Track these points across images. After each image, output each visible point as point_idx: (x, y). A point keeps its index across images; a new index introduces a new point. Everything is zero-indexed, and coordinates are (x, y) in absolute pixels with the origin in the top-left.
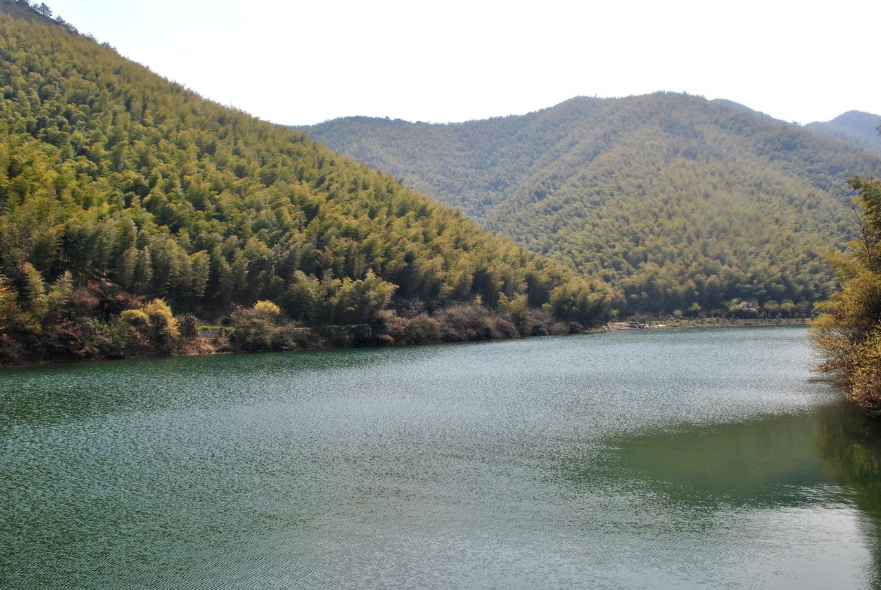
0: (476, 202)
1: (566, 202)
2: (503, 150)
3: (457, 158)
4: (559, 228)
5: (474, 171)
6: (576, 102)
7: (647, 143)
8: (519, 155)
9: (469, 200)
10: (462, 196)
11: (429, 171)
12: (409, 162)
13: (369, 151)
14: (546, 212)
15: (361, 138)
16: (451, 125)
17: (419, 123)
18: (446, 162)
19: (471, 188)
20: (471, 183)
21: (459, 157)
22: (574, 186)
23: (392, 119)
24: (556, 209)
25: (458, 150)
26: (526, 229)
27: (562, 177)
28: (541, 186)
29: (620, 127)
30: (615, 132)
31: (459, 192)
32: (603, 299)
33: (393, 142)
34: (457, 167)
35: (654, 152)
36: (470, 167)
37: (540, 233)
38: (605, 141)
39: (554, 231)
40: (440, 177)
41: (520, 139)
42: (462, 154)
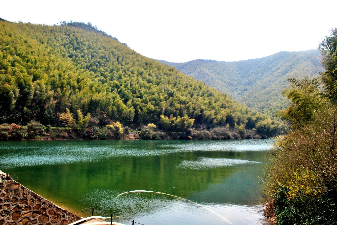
0: (241, 90)
1: (273, 90)
2: (252, 71)
3: (235, 74)
4: (269, 100)
5: (241, 78)
6: (280, 53)
7: (305, 69)
8: (258, 73)
9: (238, 89)
10: (236, 88)
11: (225, 79)
12: (217, 75)
13: (203, 71)
14: (265, 94)
15: (201, 67)
16: (234, 62)
17: (222, 61)
18: (231, 75)
19: (240, 85)
20: (240, 83)
21: (236, 73)
22: (276, 84)
23: (212, 60)
24: (269, 93)
25: (236, 71)
26: (257, 100)
27: (273, 81)
28: (265, 84)
29: (296, 62)
30: (294, 64)
31: (235, 86)
32: (277, 127)
33: (212, 68)
34: (235, 77)
35: (307, 72)
36: (240, 77)
37: (262, 102)
38: (290, 68)
39: (267, 101)
40: (228, 81)
41: (259, 67)
42: (237, 72)
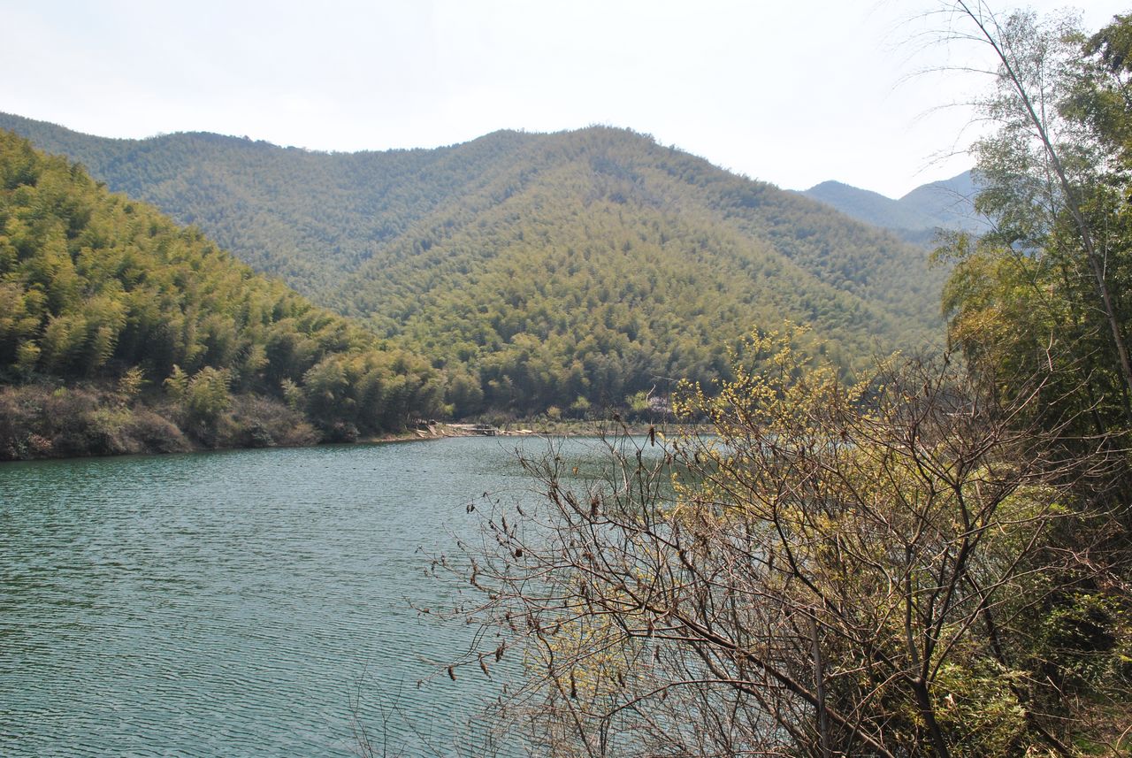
0: (352, 255)
1: (453, 254)
2: (399, 191)
3: (337, 197)
4: (434, 287)
5: (358, 215)
6: (497, 136)
7: (568, 183)
8: (417, 199)
9: (344, 253)
10: (336, 247)
11: (294, 211)
12: (267, 197)
13: (209, 177)
14: (427, 266)
15: (204, 160)
16: (336, 155)
17: (291, 148)
18: (320, 202)
19: (351, 236)
20: (352, 231)
21: (341, 196)
22: (468, 234)
23: (254, 139)
24: (437, 262)
25: (341, 187)
26: (395, 287)
27: (460, 225)
28: (431, 234)
29: (542, 164)
30: (535, 171)
31: (332, 241)
32: (419, 385)
33: (249, 169)
34: (336, 208)
35: (574, 194)
36: (354, 210)
37: (409, 294)
38: (521, 182)
39: (426, 290)
40: (308, 219)
41: (423, 178)
42: (346, 193)
